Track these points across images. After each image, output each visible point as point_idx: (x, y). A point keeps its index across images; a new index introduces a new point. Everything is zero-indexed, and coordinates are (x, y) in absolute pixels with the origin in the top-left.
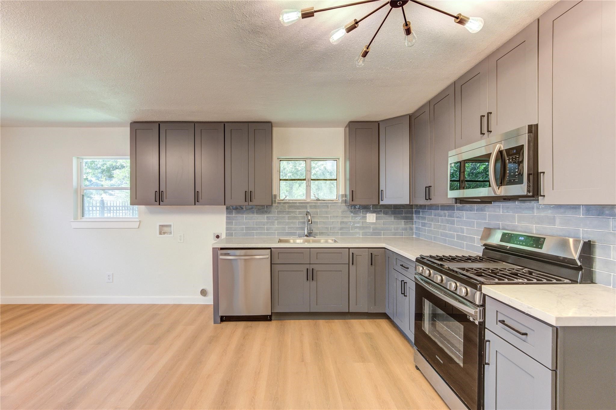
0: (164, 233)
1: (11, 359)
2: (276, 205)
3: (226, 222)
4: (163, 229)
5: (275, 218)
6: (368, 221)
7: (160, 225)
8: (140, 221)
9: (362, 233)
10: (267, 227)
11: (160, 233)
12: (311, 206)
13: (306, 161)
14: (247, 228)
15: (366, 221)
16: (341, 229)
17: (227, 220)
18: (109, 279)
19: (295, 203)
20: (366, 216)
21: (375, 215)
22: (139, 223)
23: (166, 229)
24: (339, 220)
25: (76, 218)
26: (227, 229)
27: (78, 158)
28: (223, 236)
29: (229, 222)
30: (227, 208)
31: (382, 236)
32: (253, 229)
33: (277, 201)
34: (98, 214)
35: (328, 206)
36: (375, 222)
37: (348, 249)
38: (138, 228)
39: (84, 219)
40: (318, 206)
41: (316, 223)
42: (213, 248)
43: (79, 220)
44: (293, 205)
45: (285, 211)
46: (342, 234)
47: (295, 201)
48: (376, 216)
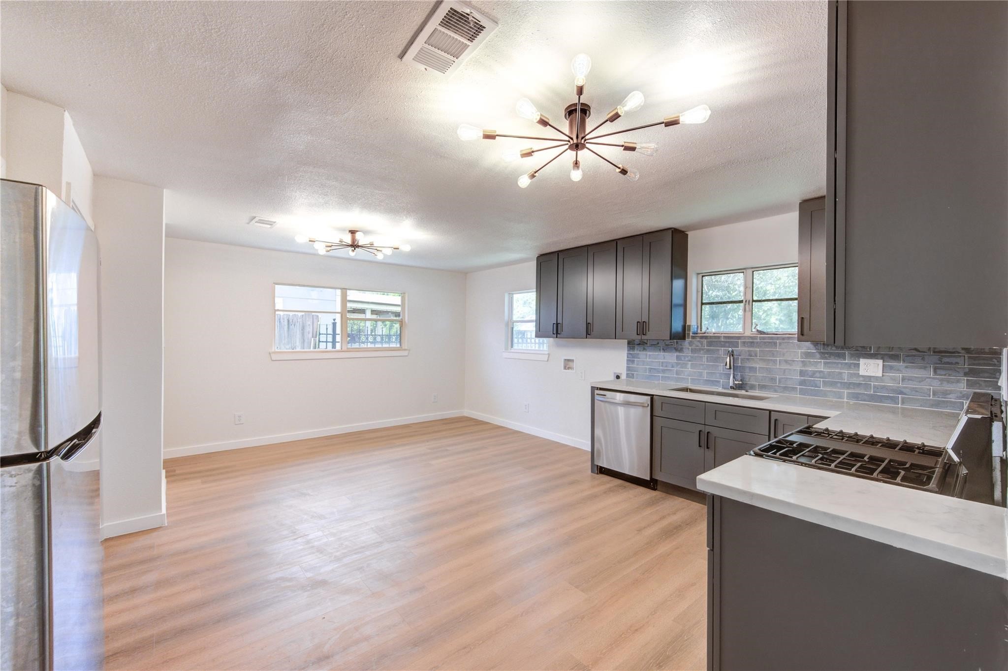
0: (569, 368)
1: (448, 448)
2: (690, 340)
3: (627, 360)
4: (568, 364)
5: (687, 359)
6: (862, 372)
7: (565, 360)
8: (549, 354)
9: (848, 393)
10: (676, 370)
11: (565, 368)
12: (744, 343)
13: (743, 272)
14: (650, 369)
15: (859, 373)
16: (802, 383)
17: (628, 357)
18: (526, 408)
19: (719, 337)
20: (859, 363)
21: (880, 362)
22: (547, 356)
23: (570, 364)
24: (798, 368)
25: (506, 349)
26: (628, 369)
27: (510, 294)
28: (623, 377)
29: (630, 360)
30: (629, 343)
31: (900, 405)
32: (658, 371)
33: (691, 334)
34: (545, 347)
35: (775, 344)
36: (881, 375)
37: (768, 412)
38: (548, 361)
39: (512, 351)
40: (757, 343)
41: (753, 369)
42: (592, 387)
43: (509, 351)
44: (714, 341)
45: (703, 350)
46: (802, 392)
47: (719, 335)
48: (883, 365)
